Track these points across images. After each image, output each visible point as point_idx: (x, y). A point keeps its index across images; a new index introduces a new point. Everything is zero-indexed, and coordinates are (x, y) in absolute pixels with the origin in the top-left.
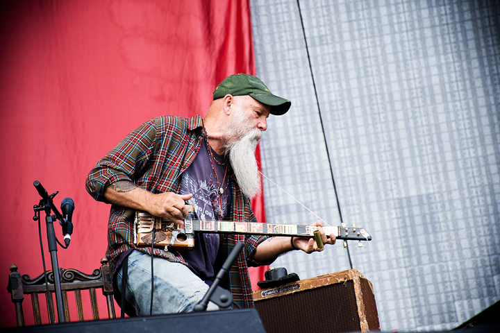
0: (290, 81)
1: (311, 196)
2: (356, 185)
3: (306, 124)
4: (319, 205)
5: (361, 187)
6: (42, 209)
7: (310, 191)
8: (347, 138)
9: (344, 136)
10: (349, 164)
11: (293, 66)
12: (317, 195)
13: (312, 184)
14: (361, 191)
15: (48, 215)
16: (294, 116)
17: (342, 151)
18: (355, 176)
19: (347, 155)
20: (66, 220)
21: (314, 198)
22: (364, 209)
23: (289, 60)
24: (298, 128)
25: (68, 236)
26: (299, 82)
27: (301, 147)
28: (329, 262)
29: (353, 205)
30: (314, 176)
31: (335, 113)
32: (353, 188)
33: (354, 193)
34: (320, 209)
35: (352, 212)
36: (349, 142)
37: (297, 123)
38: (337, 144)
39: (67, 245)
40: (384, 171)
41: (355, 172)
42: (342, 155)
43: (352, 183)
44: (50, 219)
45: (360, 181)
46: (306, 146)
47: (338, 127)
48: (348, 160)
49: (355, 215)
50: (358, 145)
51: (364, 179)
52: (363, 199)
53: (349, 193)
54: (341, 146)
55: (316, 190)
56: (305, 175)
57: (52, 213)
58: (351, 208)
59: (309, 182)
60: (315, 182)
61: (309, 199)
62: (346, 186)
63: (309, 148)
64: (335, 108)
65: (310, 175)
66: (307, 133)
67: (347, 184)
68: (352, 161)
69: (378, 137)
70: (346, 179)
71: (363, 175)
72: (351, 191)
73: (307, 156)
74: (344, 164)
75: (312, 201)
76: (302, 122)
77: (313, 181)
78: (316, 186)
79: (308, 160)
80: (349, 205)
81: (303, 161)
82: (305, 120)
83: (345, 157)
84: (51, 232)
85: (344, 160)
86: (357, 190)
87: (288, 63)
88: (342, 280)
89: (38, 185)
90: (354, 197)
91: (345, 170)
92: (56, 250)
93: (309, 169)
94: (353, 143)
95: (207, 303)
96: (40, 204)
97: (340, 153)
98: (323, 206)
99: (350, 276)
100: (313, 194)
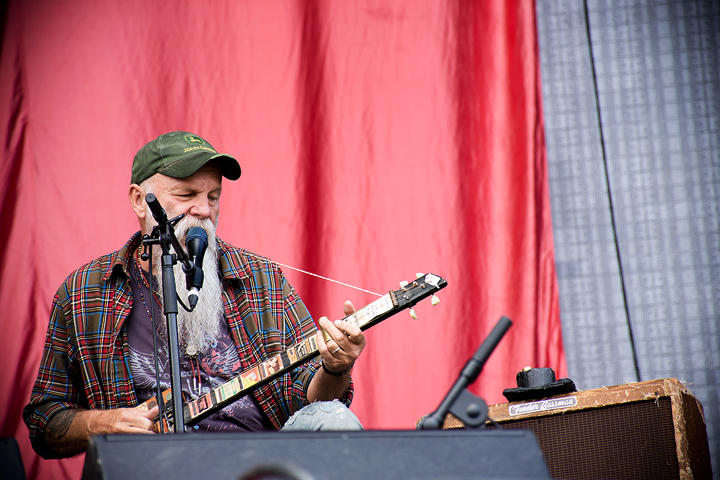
0: (556, 52)
1: (580, 252)
2: (660, 237)
3: (578, 126)
4: (592, 267)
5: (667, 241)
6: (156, 243)
7: (579, 243)
8: (648, 155)
9: (644, 150)
10: (649, 200)
11: (564, 26)
12: (590, 251)
13: (582, 232)
14: (667, 247)
15: (166, 253)
16: (559, 113)
17: (638, 177)
18: (658, 222)
19: (648, 184)
20: (192, 264)
21: (584, 255)
22: (671, 279)
23: (557, 14)
24: (564, 134)
25: (194, 291)
26: (571, 54)
27: (566, 166)
28: (603, 367)
29: (652, 271)
30: (587, 218)
31: (631, 111)
32: (654, 243)
33: (654, 250)
34: (592, 275)
35: (649, 283)
36: (652, 162)
37: (563, 124)
38: (630, 165)
39: (193, 306)
40: (710, 215)
41: (658, 214)
42: (638, 184)
43: (652, 233)
44: (168, 261)
45: (666, 231)
46: (575, 166)
47: (634, 135)
48: (648, 193)
49: (654, 288)
50: (667, 168)
51: (673, 228)
52: (670, 263)
53: (646, 250)
54: (637, 168)
55: (589, 242)
56: (571, 215)
57: (172, 251)
58: (648, 276)
59: (576, 227)
60: (588, 227)
61: (575, 257)
62: (641, 238)
63: (581, 168)
64: (631, 102)
65: (579, 215)
66: (580, 143)
67: (643, 234)
68: (655, 195)
69: (704, 157)
70: (643, 226)
71: (673, 222)
72: (650, 247)
73: (576, 182)
74: (640, 200)
75: (580, 261)
76: (572, 124)
77: (584, 227)
78: (588, 234)
79: (577, 189)
80: (645, 272)
81: (569, 191)
82: (577, 119)
83: (643, 189)
84: (169, 281)
85: (640, 193)
86: (661, 247)
87: (554, 19)
88: (650, 395)
89: (151, 200)
90: (655, 259)
91: (641, 210)
92: (177, 313)
93: (579, 205)
94: (659, 164)
95: (444, 416)
96: (153, 233)
97: (635, 181)
98: (599, 270)
99: (666, 390)
100: (583, 248)
